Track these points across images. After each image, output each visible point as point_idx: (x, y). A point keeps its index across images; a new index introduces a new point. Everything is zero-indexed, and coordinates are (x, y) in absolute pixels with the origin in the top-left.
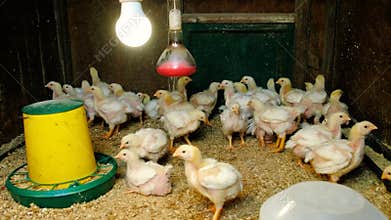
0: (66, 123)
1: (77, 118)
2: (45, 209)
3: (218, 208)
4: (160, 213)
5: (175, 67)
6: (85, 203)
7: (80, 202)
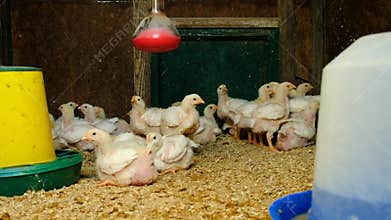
6: (43, 191)
7: (37, 191)
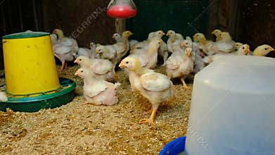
0: (36, 47)
1: (45, 43)
2: (18, 113)
3: (155, 109)
4: (109, 116)
5: (121, 10)
6: (50, 109)
7: (46, 109)
